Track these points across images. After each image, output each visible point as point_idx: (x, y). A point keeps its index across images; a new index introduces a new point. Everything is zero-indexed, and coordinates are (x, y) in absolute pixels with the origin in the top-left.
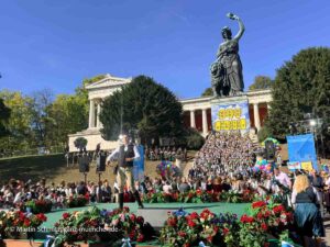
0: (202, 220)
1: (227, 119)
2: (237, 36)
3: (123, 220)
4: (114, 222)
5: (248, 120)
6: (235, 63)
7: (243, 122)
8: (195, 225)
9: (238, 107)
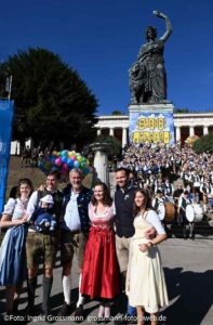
1: (148, 129)
2: (162, 38)
5: (172, 133)
6: (159, 66)
7: (166, 135)
9: (161, 116)
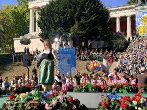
0: (135, 103)
3: (61, 101)
4: (54, 102)
8: (127, 107)
